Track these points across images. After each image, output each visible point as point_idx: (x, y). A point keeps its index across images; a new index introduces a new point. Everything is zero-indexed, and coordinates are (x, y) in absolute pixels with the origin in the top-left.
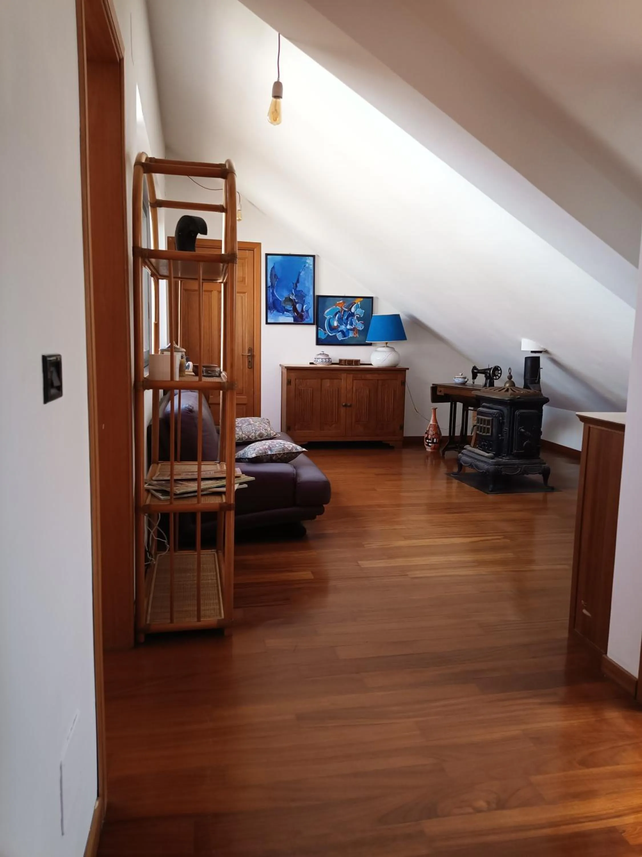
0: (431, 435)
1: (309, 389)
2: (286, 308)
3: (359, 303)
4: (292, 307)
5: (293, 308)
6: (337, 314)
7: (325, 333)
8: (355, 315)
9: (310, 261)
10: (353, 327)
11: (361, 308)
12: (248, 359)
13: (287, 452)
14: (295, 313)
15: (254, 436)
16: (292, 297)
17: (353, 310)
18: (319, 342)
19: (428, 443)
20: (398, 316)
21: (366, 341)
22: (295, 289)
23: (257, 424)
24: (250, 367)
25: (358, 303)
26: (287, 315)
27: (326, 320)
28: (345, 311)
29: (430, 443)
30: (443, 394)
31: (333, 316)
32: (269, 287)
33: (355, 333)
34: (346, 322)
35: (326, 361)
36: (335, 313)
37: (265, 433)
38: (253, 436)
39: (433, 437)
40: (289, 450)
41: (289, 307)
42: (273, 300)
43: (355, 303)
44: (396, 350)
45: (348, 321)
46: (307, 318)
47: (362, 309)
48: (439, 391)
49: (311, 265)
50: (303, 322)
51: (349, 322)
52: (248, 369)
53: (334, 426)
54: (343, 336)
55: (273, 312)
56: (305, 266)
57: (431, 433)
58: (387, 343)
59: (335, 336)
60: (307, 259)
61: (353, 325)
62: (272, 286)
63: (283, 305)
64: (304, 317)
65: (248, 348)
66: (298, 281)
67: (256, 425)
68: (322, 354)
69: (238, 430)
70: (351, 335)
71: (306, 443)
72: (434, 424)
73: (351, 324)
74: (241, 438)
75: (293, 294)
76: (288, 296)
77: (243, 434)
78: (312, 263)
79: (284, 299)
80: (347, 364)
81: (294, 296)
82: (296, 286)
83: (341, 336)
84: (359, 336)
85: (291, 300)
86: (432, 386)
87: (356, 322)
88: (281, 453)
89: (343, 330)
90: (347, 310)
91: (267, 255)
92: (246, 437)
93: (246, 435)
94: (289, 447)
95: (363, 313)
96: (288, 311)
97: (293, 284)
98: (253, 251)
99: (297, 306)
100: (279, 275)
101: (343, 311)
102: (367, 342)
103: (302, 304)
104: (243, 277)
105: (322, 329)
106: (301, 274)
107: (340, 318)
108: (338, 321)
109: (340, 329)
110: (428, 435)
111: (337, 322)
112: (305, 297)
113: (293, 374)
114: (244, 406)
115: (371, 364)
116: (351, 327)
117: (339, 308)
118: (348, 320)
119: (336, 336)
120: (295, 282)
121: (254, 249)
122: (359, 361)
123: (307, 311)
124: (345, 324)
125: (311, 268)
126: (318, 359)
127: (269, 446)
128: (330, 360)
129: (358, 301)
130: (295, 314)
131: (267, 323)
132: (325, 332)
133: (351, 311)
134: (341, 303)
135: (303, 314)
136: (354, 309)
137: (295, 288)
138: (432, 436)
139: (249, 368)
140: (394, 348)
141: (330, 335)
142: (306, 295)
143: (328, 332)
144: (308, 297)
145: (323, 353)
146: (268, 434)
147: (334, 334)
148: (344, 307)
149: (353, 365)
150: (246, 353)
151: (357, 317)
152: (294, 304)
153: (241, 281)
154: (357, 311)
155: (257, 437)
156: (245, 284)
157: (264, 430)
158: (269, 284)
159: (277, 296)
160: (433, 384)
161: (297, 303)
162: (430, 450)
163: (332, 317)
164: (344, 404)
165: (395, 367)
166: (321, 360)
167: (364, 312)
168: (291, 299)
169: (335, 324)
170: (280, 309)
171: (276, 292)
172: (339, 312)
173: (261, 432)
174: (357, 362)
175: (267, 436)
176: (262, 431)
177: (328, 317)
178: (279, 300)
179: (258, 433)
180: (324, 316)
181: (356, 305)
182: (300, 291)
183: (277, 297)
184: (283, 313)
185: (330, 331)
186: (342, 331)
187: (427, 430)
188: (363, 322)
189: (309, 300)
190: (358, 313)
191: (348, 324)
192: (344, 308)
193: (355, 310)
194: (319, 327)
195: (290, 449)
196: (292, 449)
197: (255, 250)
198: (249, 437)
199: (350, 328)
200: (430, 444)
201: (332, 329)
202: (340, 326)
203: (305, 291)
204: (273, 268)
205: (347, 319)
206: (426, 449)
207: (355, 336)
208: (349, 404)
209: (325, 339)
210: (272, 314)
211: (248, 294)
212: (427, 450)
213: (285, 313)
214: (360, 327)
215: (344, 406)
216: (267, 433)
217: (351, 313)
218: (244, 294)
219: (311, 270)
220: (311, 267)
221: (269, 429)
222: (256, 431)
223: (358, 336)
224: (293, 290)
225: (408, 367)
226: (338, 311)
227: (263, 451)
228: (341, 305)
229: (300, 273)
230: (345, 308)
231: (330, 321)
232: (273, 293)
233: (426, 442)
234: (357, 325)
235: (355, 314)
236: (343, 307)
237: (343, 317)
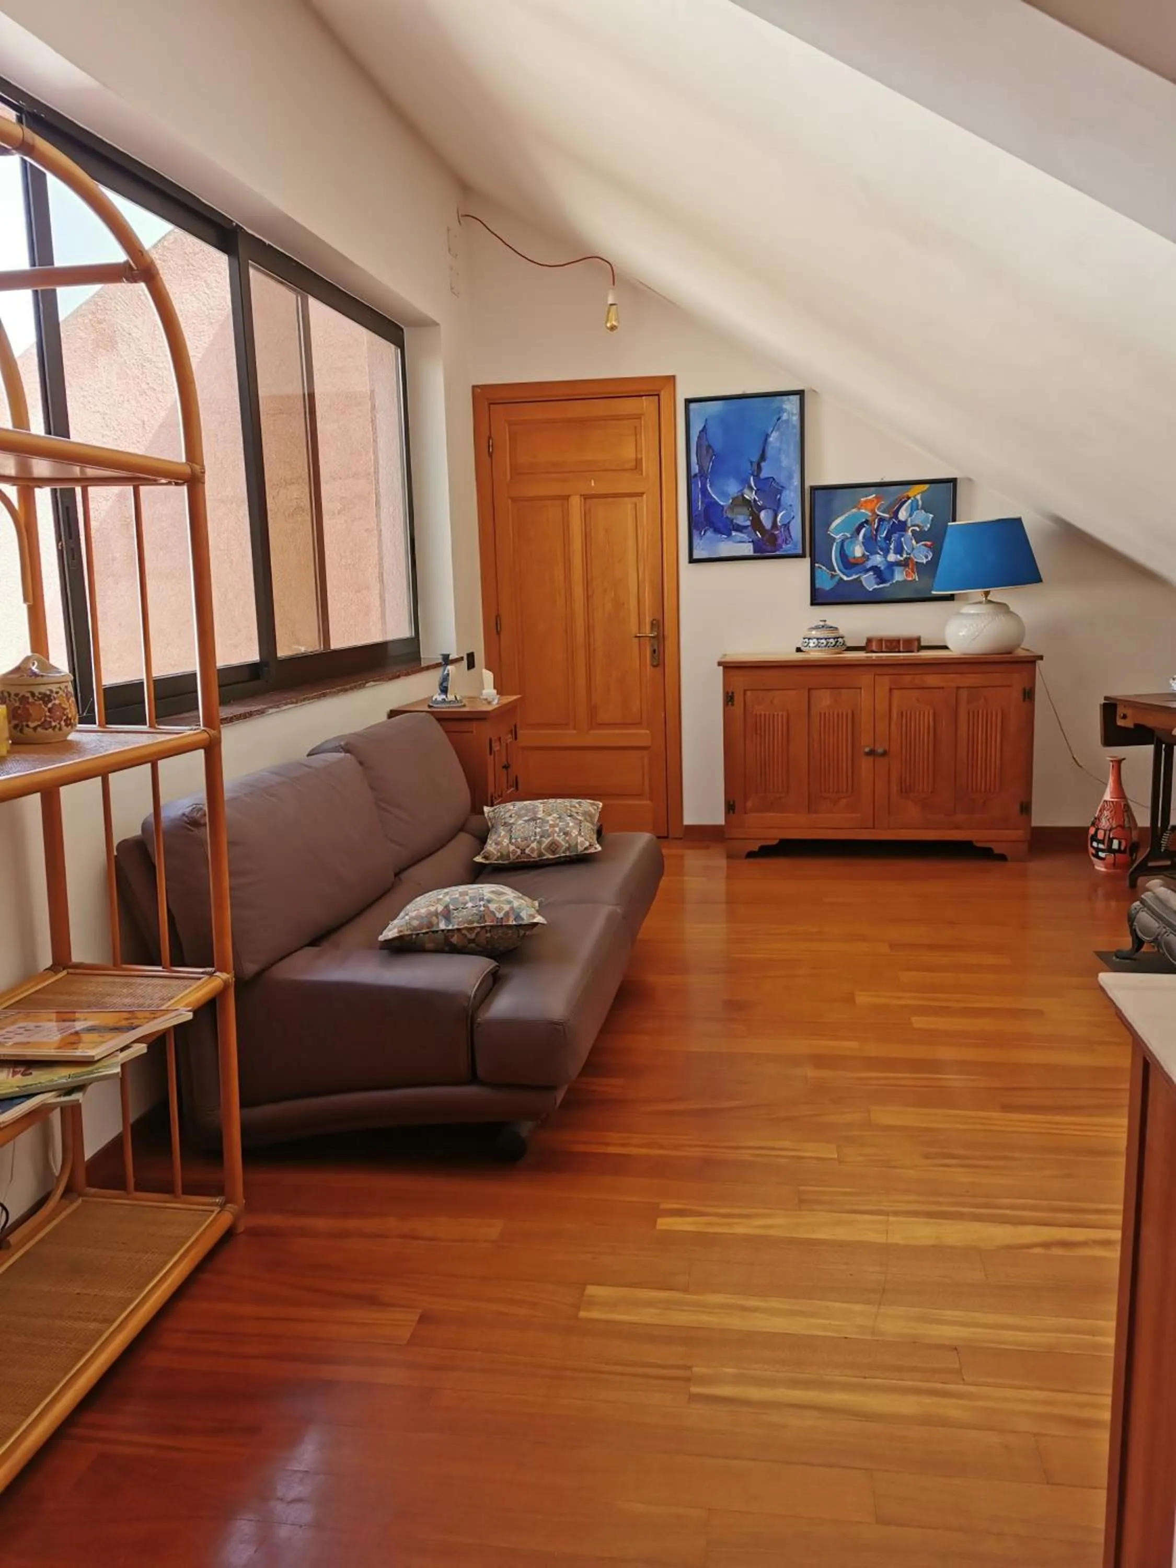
0: (1105, 831)
1: (780, 714)
2: (735, 521)
3: (918, 497)
4: (751, 518)
5: (752, 521)
6: (861, 529)
7: (833, 576)
8: (909, 528)
9: (792, 404)
10: (905, 556)
11: (923, 508)
12: (652, 645)
13: (495, 923)
14: (758, 533)
15: (537, 849)
16: (750, 495)
17: (903, 515)
18: (818, 598)
19: (1098, 850)
20: (1016, 523)
21: (932, 590)
22: (757, 477)
23: (549, 818)
24: (655, 664)
25: (914, 497)
26: (738, 539)
27: (835, 544)
28: (881, 520)
29: (1103, 851)
30: (1131, 726)
31: (852, 535)
32: (696, 475)
33: (910, 571)
34: (884, 545)
35: (828, 643)
36: (857, 525)
37: (563, 843)
38: (533, 848)
39: (1111, 836)
40: (498, 918)
41: (742, 519)
42: (703, 508)
43: (909, 498)
44: (1012, 609)
45: (890, 544)
46: (786, 541)
47: (926, 512)
48: (1120, 716)
49: (793, 414)
50: (777, 553)
51: (892, 546)
52: (652, 668)
53: (843, 802)
54: (878, 580)
55: (704, 534)
56: (779, 419)
57: (1104, 823)
58: (987, 594)
59: (858, 581)
60: (783, 402)
61: (905, 553)
62: (702, 474)
63: (729, 515)
64: (780, 541)
65: (651, 619)
66: (763, 457)
67: (548, 822)
68: (819, 628)
69: (503, 833)
70: (899, 576)
71: (775, 842)
72: (1116, 800)
73: (899, 551)
74: (505, 853)
75: (751, 488)
76: (740, 494)
77: (512, 844)
78: (796, 410)
79: (731, 501)
80: (884, 649)
81: (754, 493)
82: (759, 468)
83: (874, 581)
84: (919, 577)
85: (747, 503)
86: (1103, 701)
87: (913, 545)
88: (474, 928)
89: (879, 566)
90: (886, 515)
91: (688, 402)
92: (517, 852)
93: (518, 848)
94: (500, 909)
95: (930, 521)
96: (740, 529)
97: (751, 463)
98: (657, 397)
99: (763, 515)
100: (718, 446)
101: (876, 521)
102: (934, 592)
103: (774, 510)
104: (636, 459)
105: (824, 566)
106: (771, 439)
107: (871, 538)
108: (863, 543)
109: (869, 564)
110: (1097, 829)
111: (863, 548)
112: (780, 492)
113: (740, 680)
114: (645, 752)
115: (945, 648)
116: (898, 556)
117: (867, 512)
118: (889, 540)
119: (861, 581)
120: (755, 459)
121: (660, 391)
122: (918, 639)
123: (787, 526)
124: (882, 550)
125: (794, 423)
126: (809, 639)
127: (447, 907)
128: (840, 640)
129: (916, 492)
130: (757, 535)
131: (692, 560)
132: (833, 573)
133: (896, 517)
134: (871, 501)
135: (777, 532)
136: (904, 513)
137: (755, 473)
138: (1108, 832)
139: (654, 666)
140: (1006, 603)
141: (845, 578)
142: (782, 487)
143: (838, 572)
144: (787, 492)
145: (822, 623)
146: (570, 845)
147: (855, 577)
148: (878, 510)
149: (899, 652)
150: (647, 631)
151: (913, 531)
152: (754, 509)
153: (632, 469)
154: (914, 516)
155: (543, 851)
156: (642, 474)
157: (561, 834)
158: (695, 469)
159: (713, 495)
160: (1106, 698)
161: (761, 508)
162: (1103, 869)
163: (849, 535)
164: (867, 750)
165: (1010, 653)
166: (815, 640)
167: (933, 518)
168: (747, 500)
169: (858, 551)
170: (720, 525)
171: (710, 486)
172: (867, 522)
173: (553, 839)
174: (913, 643)
175: (568, 849)
176: (558, 838)
177: (838, 537)
178: (720, 505)
179: (546, 841)
180: (829, 534)
181: (910, 501)
182: (767, 478)
183: (714, 499)
184: (729, 535)
185: (844, 570)
186: (875, 569)
187: (1096, 816)
188: (929, 543)
189: (791, 497)
190: (917, 522)
191: (891, 551)
192: (879, 513)
193: (908, 515)
194: (817, 563)
195: (500, 915)
196: (507, 914)
197: (662, 394)
198: (525, 853)
199: (897, 560)
200: (1101, 854)
201: (848, 564)
202: (870, 557)
203: (781, 478)
204: (704, 430)
205: (888, 538)
206: (1093, 865)
207: (910, 579)
208: (880, 750)
209: (832, 589)
210: (703, 539)
211: (647, 497)
212: (1096, 867)
213: (734, 533)
214: (924, 557)
215: (868, 754)
216: (567, 842)
217: (896, 522)
218: (640, 498)
219: (794, 426)
220: (795, 419)
221: (575, 832)
222: (541, 837)
223: (917, 579)
224: (752, 479)
225: (1040, 654)
226: (864, 520)
227: (425, 921)
228: (870, 506)
229: (767, 436)
230: (883, 512)
231: (845, 544)
232: (704, 491)
233: (1093, 847)
234: (914, 552)
235: (909, 524)
236: (876, 510)
237: (876, 536)
